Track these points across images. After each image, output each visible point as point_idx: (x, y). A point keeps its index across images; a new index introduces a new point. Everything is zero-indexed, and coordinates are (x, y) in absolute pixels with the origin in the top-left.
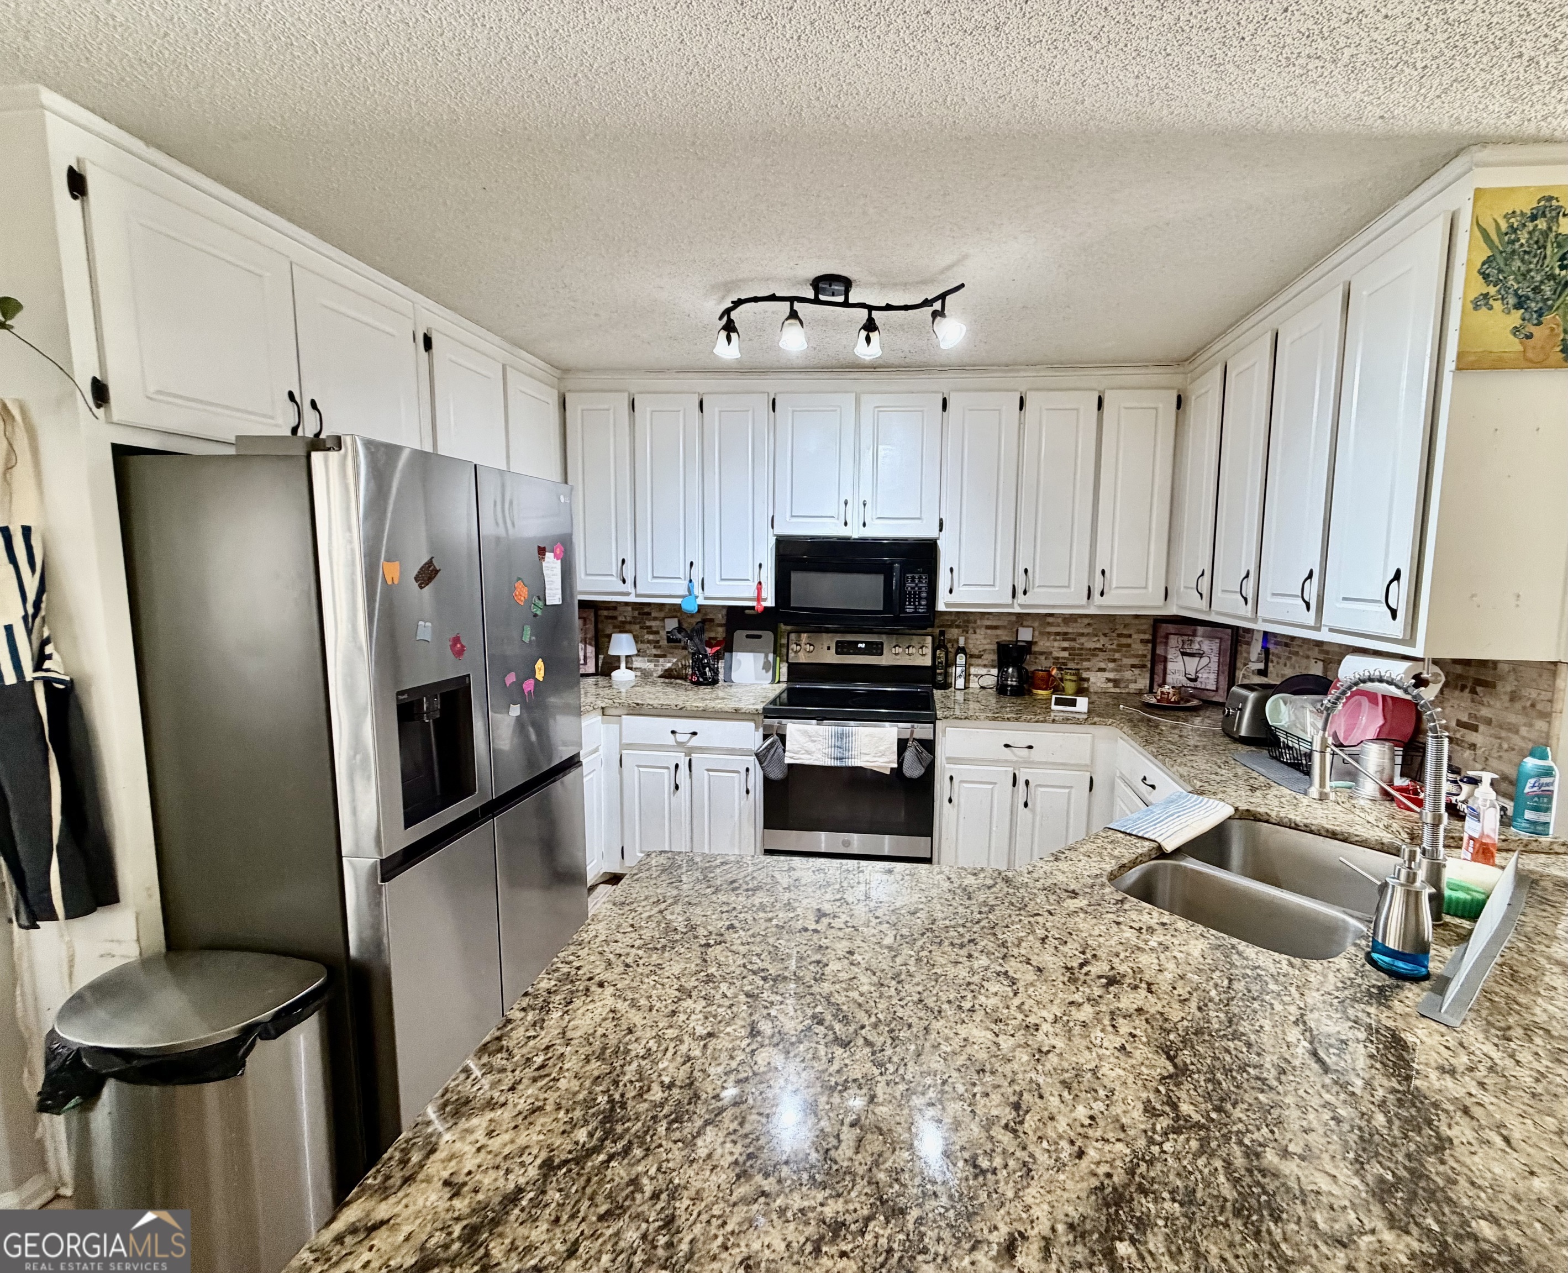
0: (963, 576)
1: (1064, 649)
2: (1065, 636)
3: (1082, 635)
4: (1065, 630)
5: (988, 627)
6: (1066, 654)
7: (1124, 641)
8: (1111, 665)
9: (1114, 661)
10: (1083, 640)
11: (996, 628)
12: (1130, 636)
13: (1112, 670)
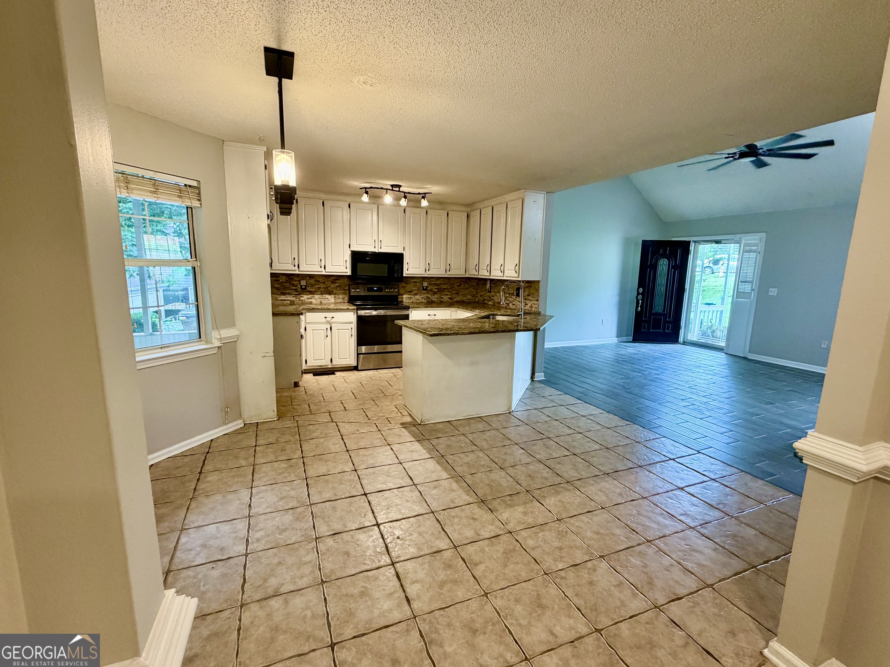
0: (411, 265)
1: (436, 289)
2: (436, 285)
3: (441, 284)
4: (436, 283)
5: (414, 282)
6: (436, 290)
7: (452, 286)
8: (449, 293)
9: (450, 292)
10: (442, 285)
11: (416, 282)
12: (454, 284)
13: (450, 295)
